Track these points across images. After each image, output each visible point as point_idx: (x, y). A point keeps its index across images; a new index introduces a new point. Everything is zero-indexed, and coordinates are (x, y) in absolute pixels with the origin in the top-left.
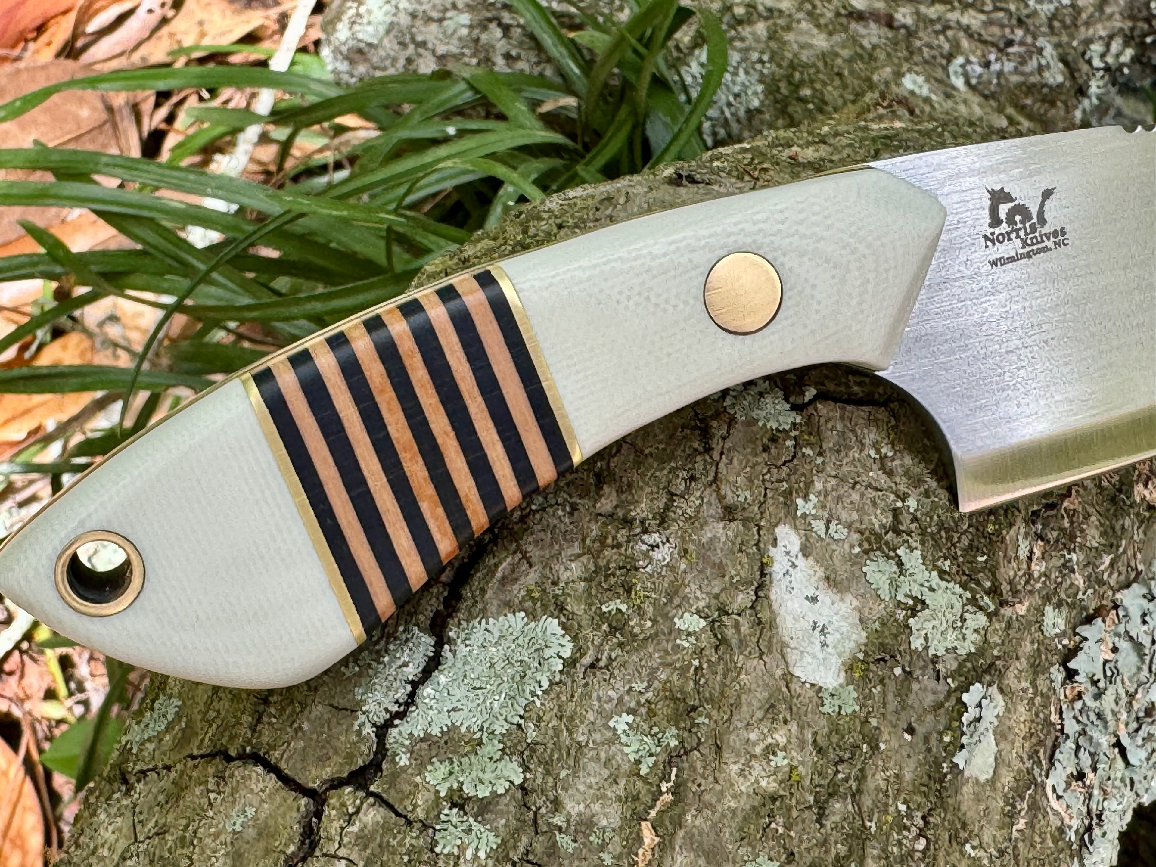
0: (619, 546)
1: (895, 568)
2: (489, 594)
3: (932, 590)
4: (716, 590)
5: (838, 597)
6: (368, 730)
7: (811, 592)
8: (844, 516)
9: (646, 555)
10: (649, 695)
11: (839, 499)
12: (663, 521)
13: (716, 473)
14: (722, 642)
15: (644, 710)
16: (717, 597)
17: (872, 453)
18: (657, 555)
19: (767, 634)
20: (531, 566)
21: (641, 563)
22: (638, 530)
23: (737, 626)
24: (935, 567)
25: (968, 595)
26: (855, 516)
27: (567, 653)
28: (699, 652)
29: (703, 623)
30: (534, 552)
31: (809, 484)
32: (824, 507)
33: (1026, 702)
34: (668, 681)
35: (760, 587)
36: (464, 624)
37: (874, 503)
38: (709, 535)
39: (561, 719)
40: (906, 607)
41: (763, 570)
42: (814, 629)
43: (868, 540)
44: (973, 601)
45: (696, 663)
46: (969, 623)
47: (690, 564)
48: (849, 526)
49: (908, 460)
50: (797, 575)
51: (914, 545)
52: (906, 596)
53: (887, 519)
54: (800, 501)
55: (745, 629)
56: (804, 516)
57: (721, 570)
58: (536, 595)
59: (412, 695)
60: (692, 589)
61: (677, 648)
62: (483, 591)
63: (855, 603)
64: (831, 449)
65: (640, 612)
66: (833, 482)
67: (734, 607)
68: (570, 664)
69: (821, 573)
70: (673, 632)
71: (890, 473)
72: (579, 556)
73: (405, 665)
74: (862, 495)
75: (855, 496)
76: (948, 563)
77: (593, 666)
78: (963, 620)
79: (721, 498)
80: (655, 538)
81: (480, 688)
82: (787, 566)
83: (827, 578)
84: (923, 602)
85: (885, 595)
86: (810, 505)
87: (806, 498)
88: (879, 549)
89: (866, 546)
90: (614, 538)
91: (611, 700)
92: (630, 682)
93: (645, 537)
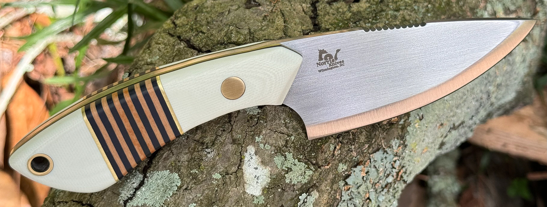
0: (199, 151)
1: (284, 159)
2: (160, 163)
3: (295, 165)
4: (226, 166)
5: (264, 168)
6: (122, 202)
7: (256, 167)
8: (271, 142)
9: (206, 155)
10: (201, 198)
11: (270, 136)
12: (213, 144)
13: (232, 129)
14: (225, 183)
15: (199, 202)
16: (226, 168)
17: (283, 122)
18: (209, 155)
19: (239, 181)
20: (173, 155)
21: (204, 158)
22: (205, 147)
23: (230, 178)
24: (297, 158)
25: (307, 166)
26: (274, 142)
27: (179, 185)
28: (218, 186)
29: (220, 176)
30: (175, 151)
31: (261, 132)
32: (264, 139)
33: (327, 193)
34: (208, 194)
35: (240, 165)
36: (152, 172)
37: (281, 138)
38: (227, 148)
39: (175, 204)
40: (285, 171)
41: (241, 160)
42: (255, 177)
43: (277, 149)
44: (308, 168)
45: (216, 189)
46: (307, 174)
47: (220, 158)
48: (271, 145)
49: (294, 123)
50: (252, 161)
51: (291, 151)
52: (286, 167)
53: (284, 143)
54: (257, 138)
55: (232, 179)
56: (258, 142)
57: (229, 159)
58: (173, 165)
59: (135, 192)
60: (219, 165)
61: (212, 184)
62: (158, 162)
63: (270, 169)
64: (269, 120)
65: (202, 172)
66: (269, 131)
67: (230, 172)
68: (179, 188)
69: (260, 160)
70: (211, 179)
71: (288, 128)
72: (187, 153)
73: (134, 183)
74: (277, 135)
75: (275, 136)
76: (302, 156)
77: (186, 189)
78: (305, 173)
79: (232, 136)
80: (209, 150)
81: (154, 193)
82: (249, 158)
83: (262, 162)
84: (291, 169)
85: (279, 167)
86: (260, 139)
87: (259, 136)
88: (280, 152)
89: (276, 151)
90: (198, 149)
91: (190, 199)
92: (196, 193)
93: (206, 150)
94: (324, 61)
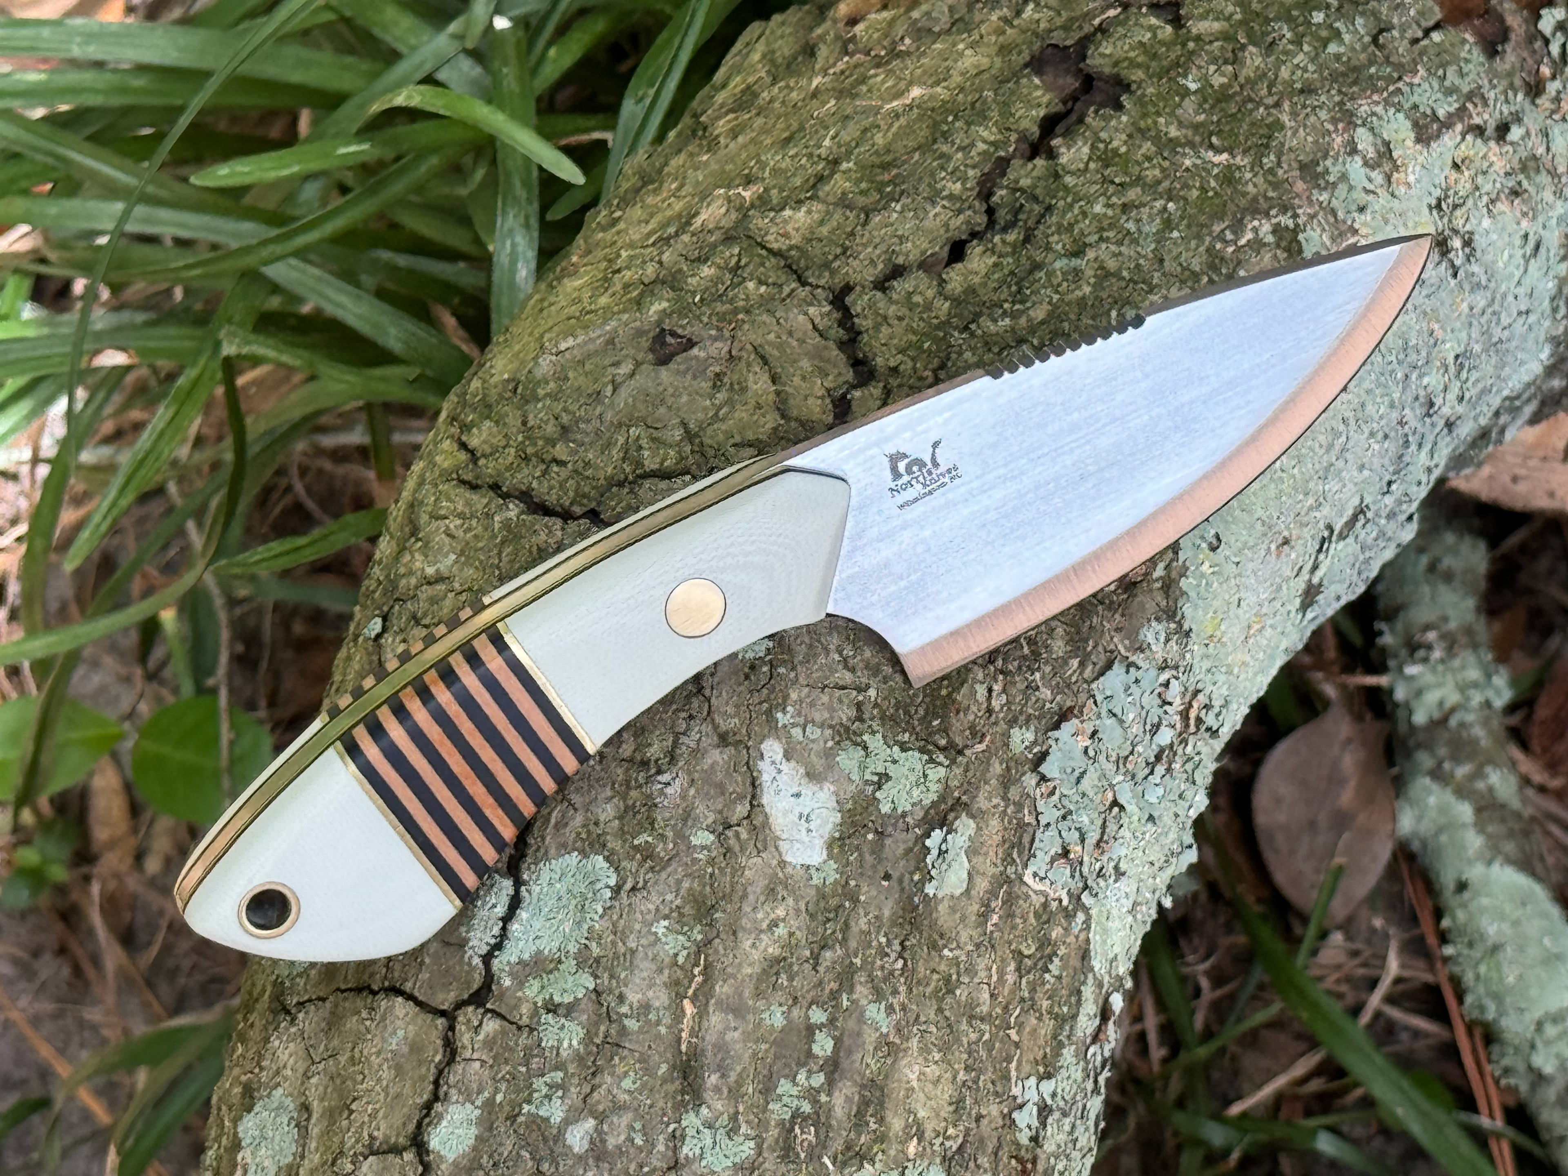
0: (640, 786)
1: (862, 753)
2: (548, 838)
3: (895, 762)
4: (720, 807)
5: (817, 788)
6: (477, 961)
7: (795, 790)
8: (818, 717)
9: (662, 792)
10: (678, 902)
11: (812, 704)
12: (673, 758)
13: (709, 708)
14: (728, 852)
15: (676, 915)
16: (720, 812)
17: (837, 657)
18: (669, 791)
19: (760, 837)
20: (576, 811)
21: (658, 800)
22: (653, 771)
23: (737, 835)
24: (896, 743)
25: (926, 757)
26: (826, 715)
27: (612, 882)
28: (711, 862)
29: (712, 837)
30: (577, 799)
31: (786, 697)
32: (799, 714)
33: (997, 816)
34: (691, 889)
35: (753, 797)
36: (533, 867)
37: (840, 701)
38: (710, 761)
39: (615, 934)
40: (873, 783)
41: (754, 784)
42: (800, 818)
43: (839, 732)
44: (931, 761)
45: (710, 870)
46: (930, 778)
47: (697, 791)
48: (822, 726)
49: (867, 654)
50: (783, 778)
51: (876, 728)
52: (873, 774)
53: (853, 713)
54: (779, 715)
55: (744, 835)
56: (785, 726)
57: (721, 788)
58: (584, 836)
59: (504, 929)
60: (700, 809)
61: (695, 861)
62: (543, 839)
63: (832, 788)
64: (801, 662)
65: (663, 837)
66: (807, 690)
67: (734, 820)
68: (616, 890)
69: (802, 771)
70: (690, 847)
71: (853, 670)
72: (613, 797)
73: (494, 906)
74: (831, 697)
75: (825, 699)
76: (907, 734)
77: (633, 889)
78: (925, 776)
79: (716, 727)
80: (665, 777)
81: (554, 918)
82: (774, 773)
83: (808, 774)
84: (887, 774)
85: (855, 777)
86: (789, 716)
87: (784, 711)
88: (847, 739)
89: (837, 738)
90: (636, 780)
91: (649, 911)
92: (662, 894)
93: (659, 778)
94: (906, 478)
